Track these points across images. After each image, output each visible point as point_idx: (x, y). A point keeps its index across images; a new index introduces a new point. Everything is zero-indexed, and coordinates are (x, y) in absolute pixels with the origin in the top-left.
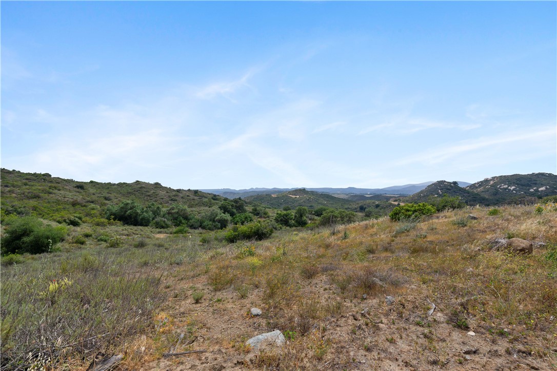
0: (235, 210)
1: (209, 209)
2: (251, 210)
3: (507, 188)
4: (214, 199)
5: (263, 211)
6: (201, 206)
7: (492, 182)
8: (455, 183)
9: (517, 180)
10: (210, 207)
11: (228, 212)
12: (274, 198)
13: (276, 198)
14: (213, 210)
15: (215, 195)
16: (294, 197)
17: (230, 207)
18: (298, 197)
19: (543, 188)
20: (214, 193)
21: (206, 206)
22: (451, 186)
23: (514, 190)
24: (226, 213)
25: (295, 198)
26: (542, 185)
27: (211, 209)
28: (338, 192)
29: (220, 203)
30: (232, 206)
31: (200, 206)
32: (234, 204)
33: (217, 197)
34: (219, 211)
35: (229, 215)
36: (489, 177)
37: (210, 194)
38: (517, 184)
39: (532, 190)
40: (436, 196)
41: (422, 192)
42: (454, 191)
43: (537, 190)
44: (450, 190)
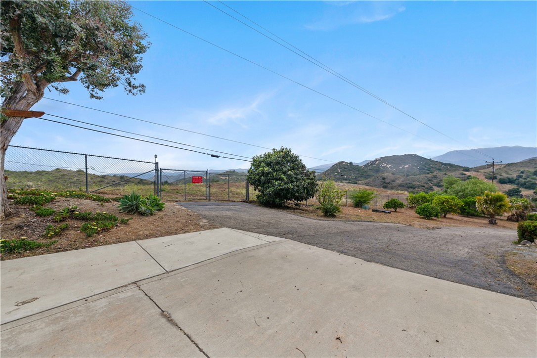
3: (386, 166)
7: (377, 162)
8: (351, 163)
9: (394, 159)
19: (407, 166)
22: (347, 166)
23: (390, 167)
26: (408, 163)
36: (378, 158)
38: (393, 163)
39: (401, 167)
40: (336, 174)
41: (327, 171)
42: (349, 170)
43: (403, 168)
44: (346, 168)
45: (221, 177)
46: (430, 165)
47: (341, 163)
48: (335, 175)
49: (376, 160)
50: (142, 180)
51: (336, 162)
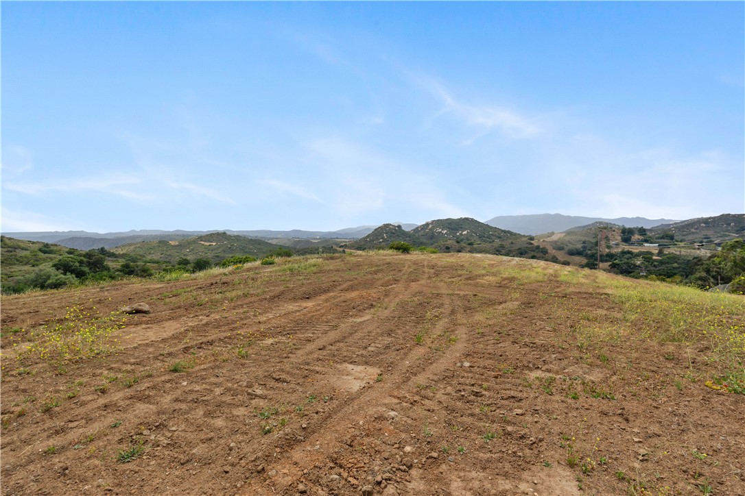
0: (86, 269)
1: (33, 268)
2: (119, 267)
3: (441, 232)
4: (45, 252)
5: (140, 268)
6: (15, 264)
7: (430, 226)
8: (399, 227)
9: (450, 224)
10: (33, 266)
11: (72, 272)
12: (173, 246)
13: (177, 246)
14: (41, 270)
15: (47, 245)
16: (208, 244)
17: (77, 264)
18: (214, 244)
19: (465, 233)
20: (46, 241)
21: (27, 264)
22: (395, 230)
23: (446, 233)
24: (68, 273)
25: (210, 245)
26: (466, 229)
27: (36, 269)
28: (279, 236)
29: (57, 258)
30: (81, 262)
31: (10, 264)
32: (85, 260)
33: (52, 248)
34: (53, 271)
35: (74, 276)
36: (429, 220)
37: (33, 243)
38: (449, 228)
39: (458, 234)
40: (381, 240)
41: (368, 236)
42: (398, 235)
43: (461, 234)
44: (394, 234)
45: (203, 243)
46: (489, 232)
47: (387, 226)
48: (380, 242)
49: (427, 224)
50: (47, 244)
51: (381, 224)
